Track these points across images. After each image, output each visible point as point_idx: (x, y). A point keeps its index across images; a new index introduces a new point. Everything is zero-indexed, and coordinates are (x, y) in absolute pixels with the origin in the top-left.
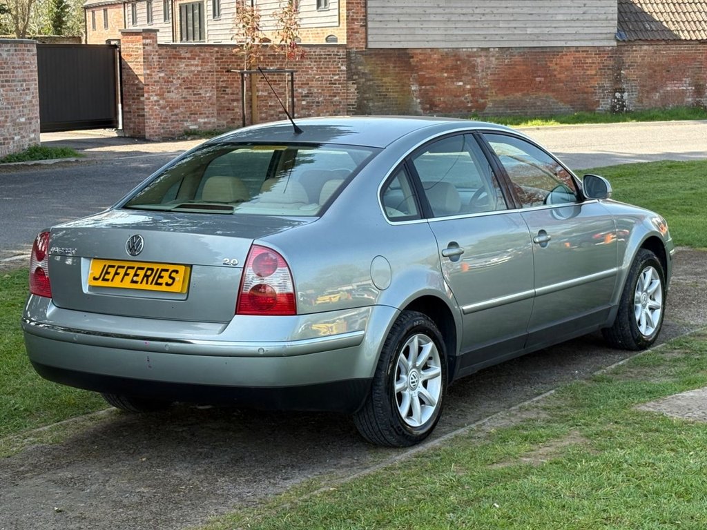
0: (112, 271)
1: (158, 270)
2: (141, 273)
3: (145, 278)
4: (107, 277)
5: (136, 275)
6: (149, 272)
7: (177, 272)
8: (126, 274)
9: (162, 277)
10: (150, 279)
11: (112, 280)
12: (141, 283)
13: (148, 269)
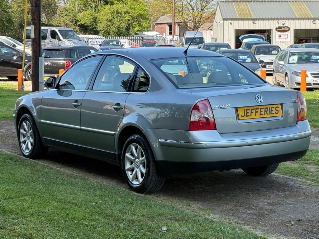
0: (249, 111)
1: (270, 108)
2: (263, 110)
3: (266, 112)
4: (248, 114)
5: (261, 112)
6: (266, 110)
7: (278, 107)
8: (256, 112)
9: (273, 111)
10: (268, 112)
11: (251, 116)
12: (265, 114)
13: (265, 108)
